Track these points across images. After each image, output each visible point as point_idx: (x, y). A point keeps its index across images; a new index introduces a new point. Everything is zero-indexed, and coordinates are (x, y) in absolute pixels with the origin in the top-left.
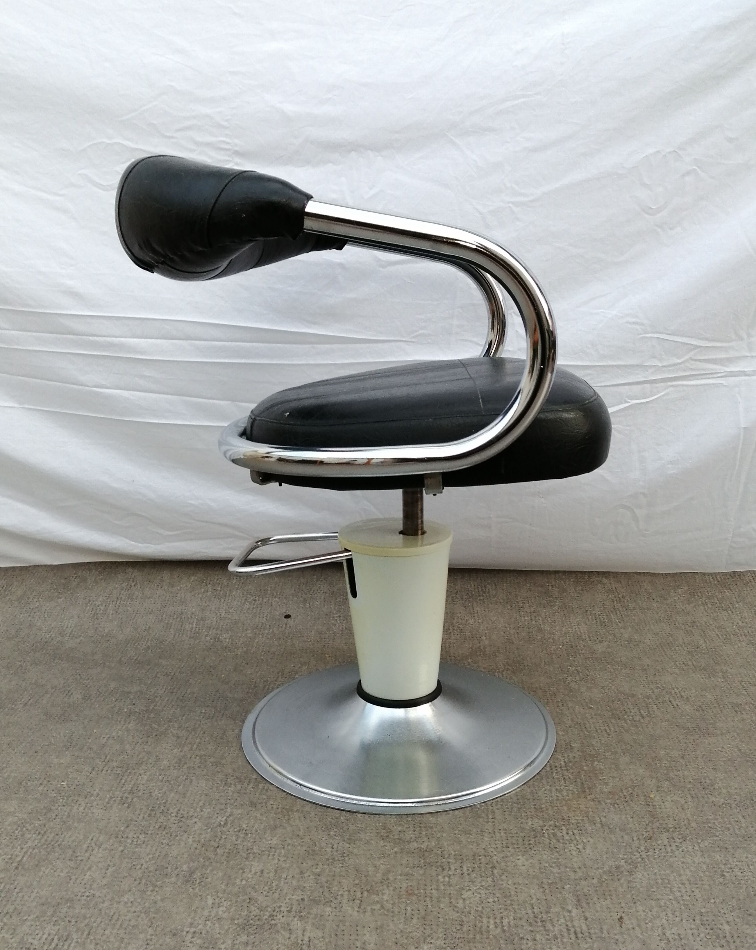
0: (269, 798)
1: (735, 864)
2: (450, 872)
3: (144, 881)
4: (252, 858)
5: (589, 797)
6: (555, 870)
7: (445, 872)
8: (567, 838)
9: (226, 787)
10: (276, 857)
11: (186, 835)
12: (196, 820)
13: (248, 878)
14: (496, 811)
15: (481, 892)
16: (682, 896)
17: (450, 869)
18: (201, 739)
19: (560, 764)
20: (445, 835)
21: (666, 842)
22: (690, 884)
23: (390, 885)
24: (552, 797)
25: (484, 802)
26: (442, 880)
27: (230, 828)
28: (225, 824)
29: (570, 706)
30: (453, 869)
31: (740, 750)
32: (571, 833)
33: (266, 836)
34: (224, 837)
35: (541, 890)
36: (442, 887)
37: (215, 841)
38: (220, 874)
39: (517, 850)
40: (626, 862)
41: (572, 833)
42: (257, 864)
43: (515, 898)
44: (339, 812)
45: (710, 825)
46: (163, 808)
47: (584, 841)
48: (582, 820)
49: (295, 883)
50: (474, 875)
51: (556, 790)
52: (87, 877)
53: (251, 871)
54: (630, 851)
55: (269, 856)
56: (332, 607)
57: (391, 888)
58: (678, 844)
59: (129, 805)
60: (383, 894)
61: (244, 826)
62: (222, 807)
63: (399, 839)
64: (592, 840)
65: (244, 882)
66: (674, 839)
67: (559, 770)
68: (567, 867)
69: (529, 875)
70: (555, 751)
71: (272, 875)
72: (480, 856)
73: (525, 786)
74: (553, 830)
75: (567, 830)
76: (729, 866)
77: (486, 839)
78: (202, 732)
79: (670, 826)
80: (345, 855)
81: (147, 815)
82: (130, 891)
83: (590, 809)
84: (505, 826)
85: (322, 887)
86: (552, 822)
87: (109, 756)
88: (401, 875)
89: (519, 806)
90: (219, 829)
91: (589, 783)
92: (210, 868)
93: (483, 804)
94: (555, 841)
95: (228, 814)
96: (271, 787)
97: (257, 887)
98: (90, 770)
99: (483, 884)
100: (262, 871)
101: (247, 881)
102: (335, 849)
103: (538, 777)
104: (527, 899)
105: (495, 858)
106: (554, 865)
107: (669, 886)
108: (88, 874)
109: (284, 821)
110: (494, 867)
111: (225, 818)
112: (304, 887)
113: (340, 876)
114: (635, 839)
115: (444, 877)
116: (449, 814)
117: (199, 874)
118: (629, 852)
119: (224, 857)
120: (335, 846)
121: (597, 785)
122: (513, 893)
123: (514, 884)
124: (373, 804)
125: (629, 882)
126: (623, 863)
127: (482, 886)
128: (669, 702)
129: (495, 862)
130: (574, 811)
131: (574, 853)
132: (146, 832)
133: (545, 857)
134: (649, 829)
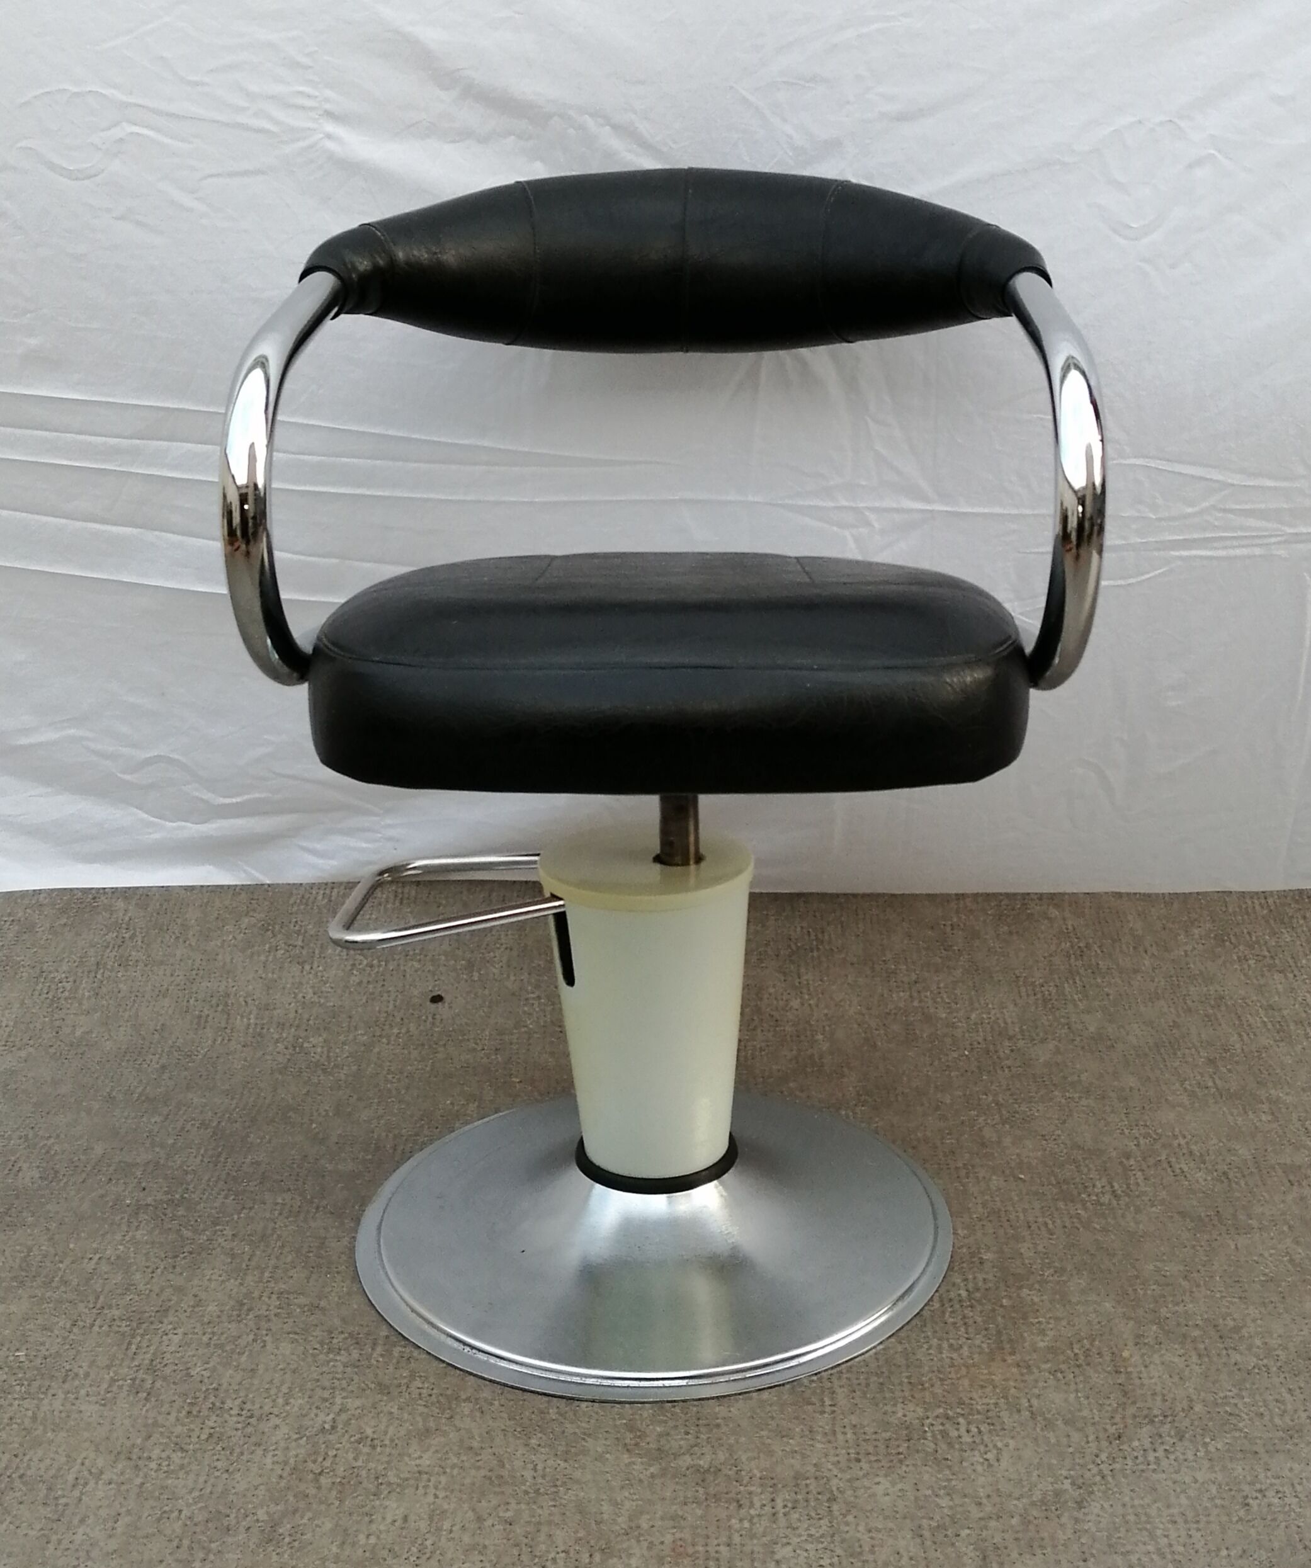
0: (413, 1376)
1: (1268, 1481)
2: (752, 1512)
3: (186, 1542)
4: (386, 1492)
5: (1010, 1359)
6: (944, 1502)
7: (743, 1512)
8: (969, 1440)
9: (331, 1356)
10: (432, 1491)
11: (259, 1452)
12: (278, 1421)
13: (380, 1532)
14: (839, 1390)
15: (809, 1546)
16: (1170, 1545)
17: (752, 1505)
18: (277, 1258)
19: (959, 1295)
20: (743, 1439)
21: (1147, 1445)
22: (1186, 1522)
23: (641, 1539)
24: (941, 1360)
25: (816, 1374)
26: (737, 1526)
27: (343, 1436)
28: (333, 1428)
29: (981, 1175)
30: (758, 1504)
31: (1291, 1261)
32: (974, 1430)
33: (411, 1451)
34: (332, 1453)
35: (918, 1540)
36: (737, 1539)
37: (314, 1462)
38: (328, 1525)
39: (875, 1465)
40: (1073, 1484)
41: (976, 1430)
42: (395, 1505)
43: (870, 1557)
44: (546, 1399)
45: (1228, 1409)
46: (212, 1399)
47: (1000, 1445)
48: (996, 1404)
49: (467, 1539)
50: (796, 1516)
51: (951, 1346)
52: (79, 1538)
53: (384, 1518)
54: (1081, 1461)
55: (417, 1489)
56: (525, 976)
57: (645, 1544)
58: (1168, 1448)
59: (149, 1394)
60: (630, 1555)
61: (369, 1432)
62: (326, 1394)
63: (659, 1449)
64: (1012, 1443)
65: (373, 1540)
66: (1161, 1436)
67: (957, 1306)
68: (965, 1496)
69: (897, 1512)
70: (950, 1268)
71: (423, 1525)
72: (807, 1478)
73: (892, 1340)
74: (942, 1424)
75: (969, 1423)
76: (1258, 1486)
77: (819, 1446)
78: (279, 1244)
79: (1156, 1412)
80: (559, 1483)
81: (184, 1413)
82: (161, 1561)
83: (1012, 1383)
84: (854, 1419)
85: (517, 1545)
86: (941, 1410)
87: (102, 1298)
88: (662, 1519)
89: (881, 1380)
90: (321, 1439)
91: (1012, 1333)
92: (309, 1515)
93: (815, 1378)
94: (944, 1447)
95: (336, 1408)
96: (416, 1353)
97: (396, 1548)
98: (68, 1326)
99: (813, 1531)
100: (405, 1519)
101: (378, 1538)
102: (540, 1472)
103: (916, 1321)
104: (892, 1559)
105: (834, 1482)
106: (942, 1492)
107: (1148, 1526)
108: (81, 1531)
109: (444, 1421)
110: (833, 1499)
111: (331, 1416)
112: (485, 1547)
113: (550, 1523)
114: (1092, 1438)
115: (741, 1520)
116: (751, 1399)
117: (289, 1526)
118: (1079, 1464)
119: (334, 1493)
120: (539, 1467)
121: (1026, 1335)
122: (866, 1548)
123: (870, 1531)
124: (609, 1382)
125: (1077, 1520)
126: (1067, 1485)
127: (811, 1536)
128: (1165, 1165)
129: (834, 1489)
130: (982, 1387)
131: (979, 1468)
132: (186, 1447)
133: (926, 1477)
134: (1118, 1419)
